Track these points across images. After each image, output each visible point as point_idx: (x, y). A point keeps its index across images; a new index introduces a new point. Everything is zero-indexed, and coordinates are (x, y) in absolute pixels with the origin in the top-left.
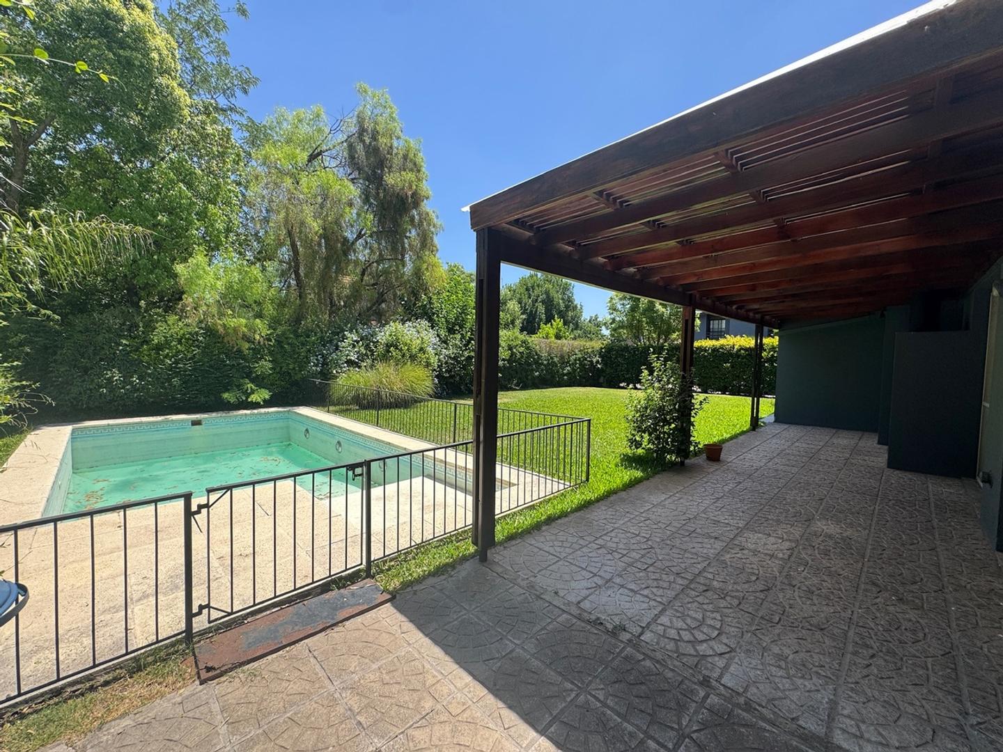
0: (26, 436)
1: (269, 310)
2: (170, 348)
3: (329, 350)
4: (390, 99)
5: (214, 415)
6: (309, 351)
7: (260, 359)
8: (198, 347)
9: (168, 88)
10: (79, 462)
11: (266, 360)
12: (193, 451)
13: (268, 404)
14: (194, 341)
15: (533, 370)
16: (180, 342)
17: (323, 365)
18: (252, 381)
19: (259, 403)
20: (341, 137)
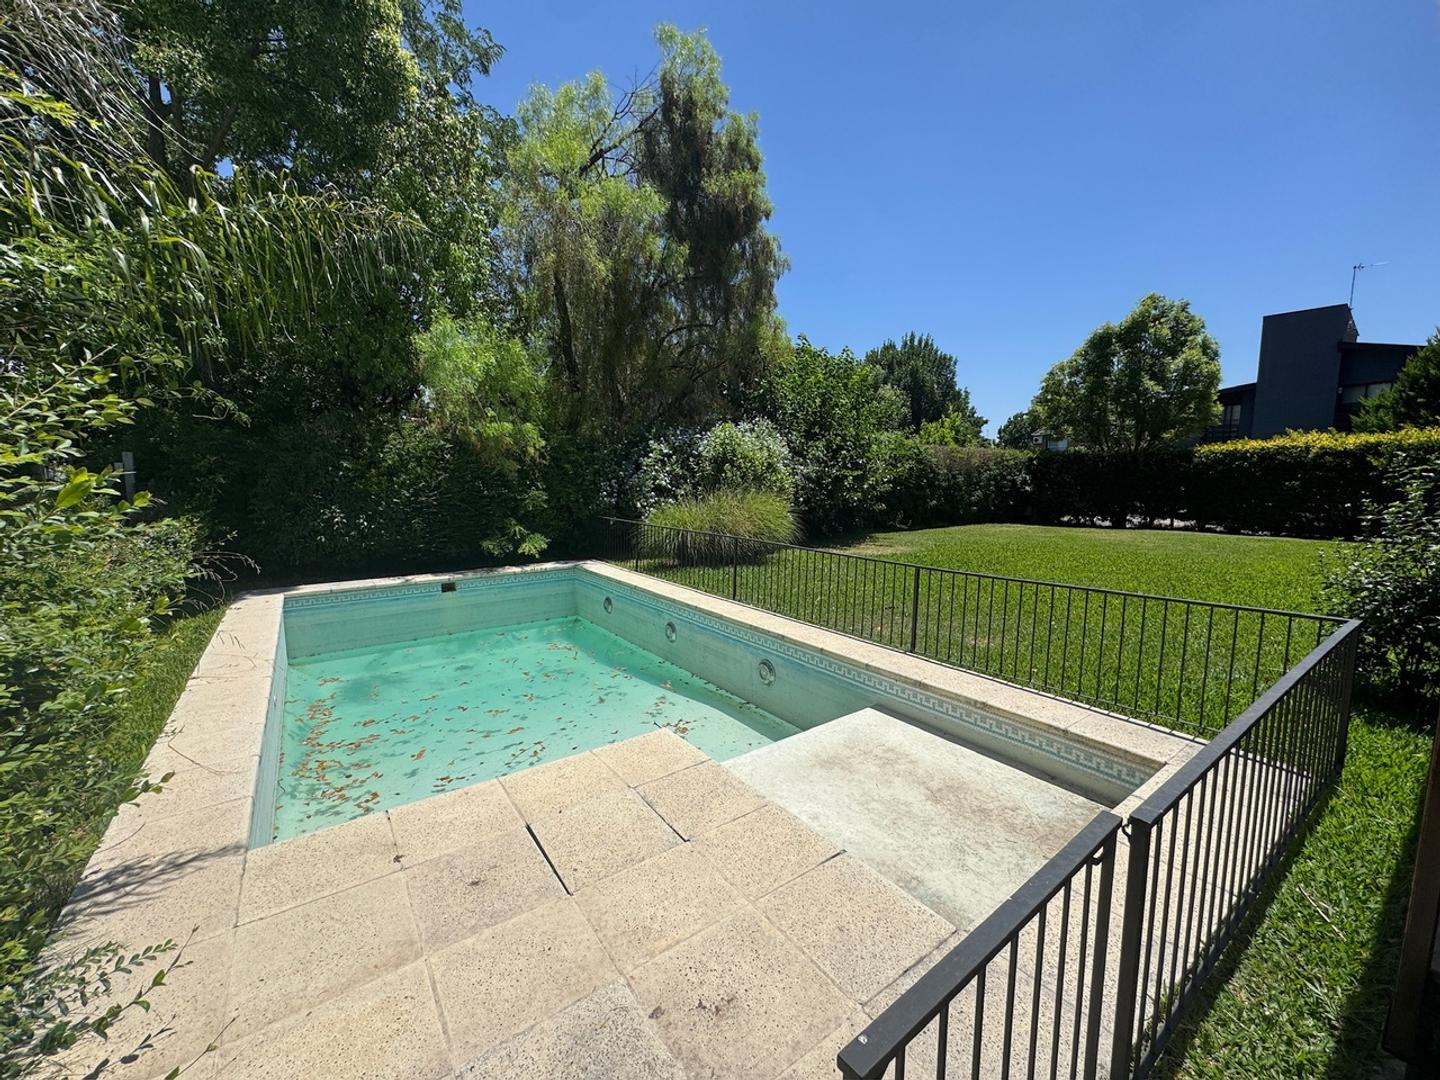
0: (224, 612)
1: (538, 409)
2: (407, 472)
3: (627, 470)
4: (710, 46)
5: (470, 575)
6: (597, 473)
7: (530, 487)
8: (445, 470)
9: (387, 46)
10: (297, 649)
11: (538, 489)
12: (445, 631)
13: (545, 556)
14: (438, 460)
15: (925, 497)
16: (419, 460)
17: (619, 493)
18: (520, 522)
19: (533, 556)
20: (631, 124)
